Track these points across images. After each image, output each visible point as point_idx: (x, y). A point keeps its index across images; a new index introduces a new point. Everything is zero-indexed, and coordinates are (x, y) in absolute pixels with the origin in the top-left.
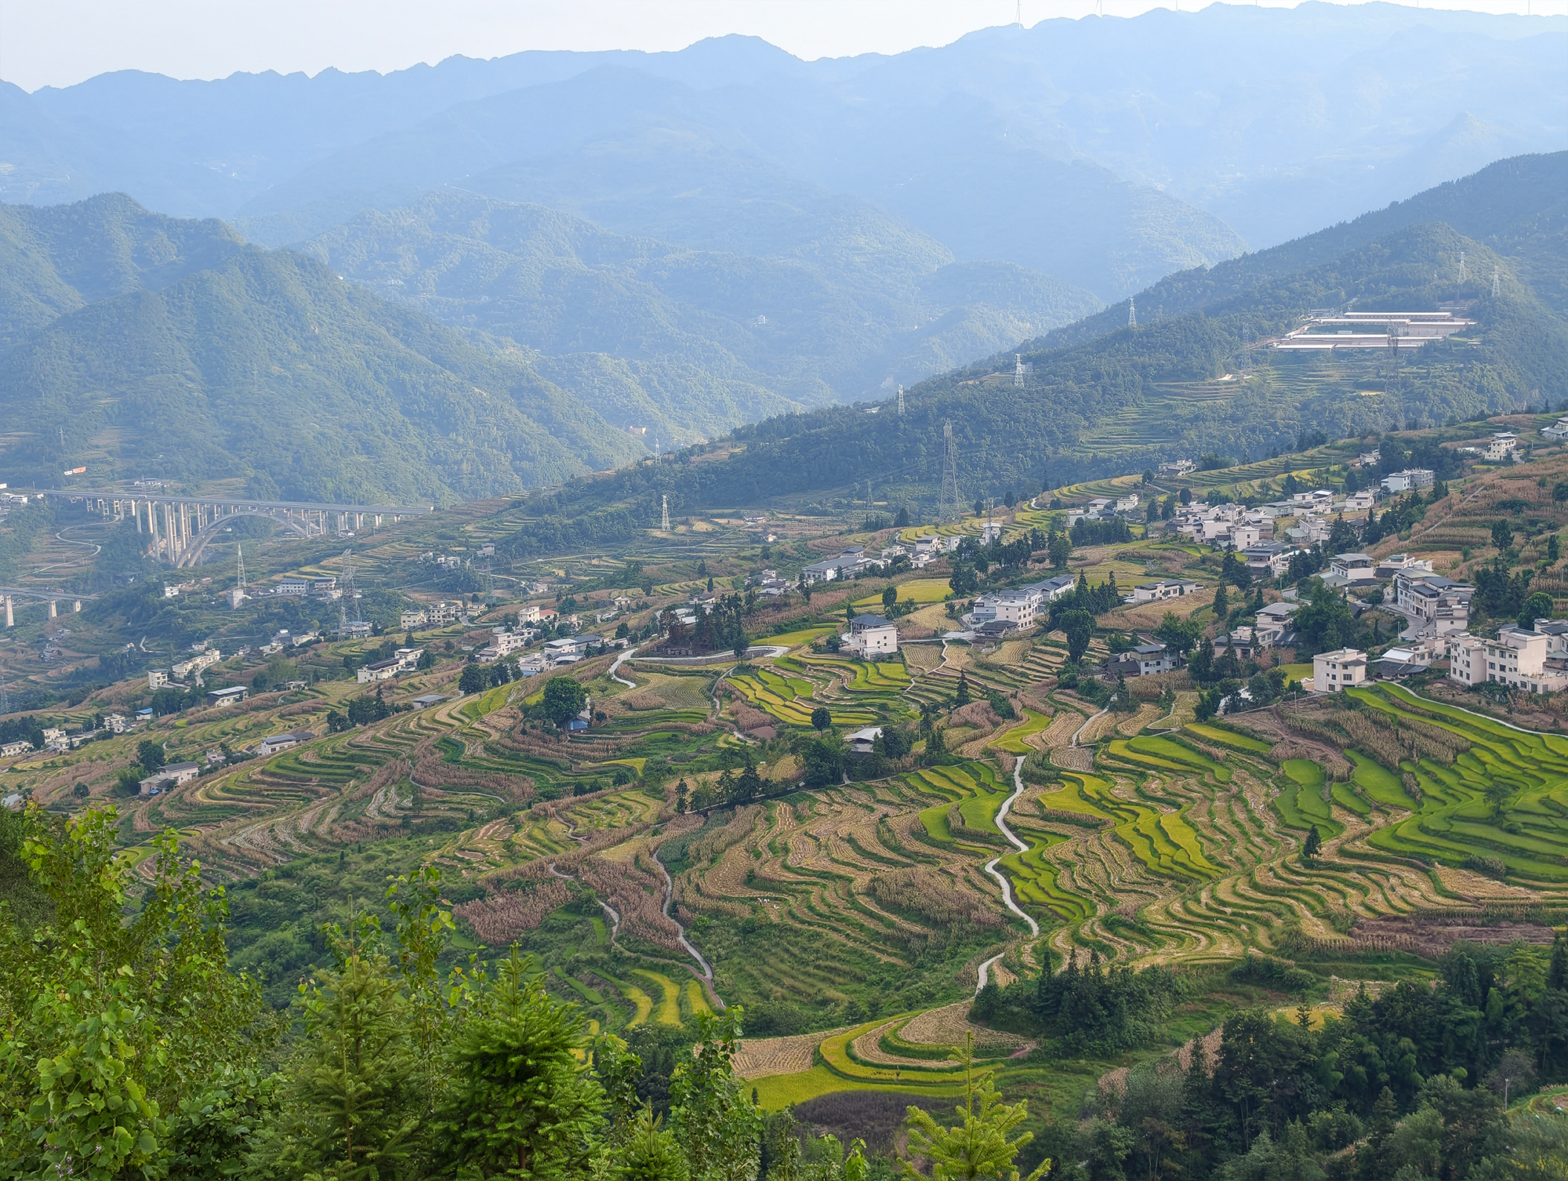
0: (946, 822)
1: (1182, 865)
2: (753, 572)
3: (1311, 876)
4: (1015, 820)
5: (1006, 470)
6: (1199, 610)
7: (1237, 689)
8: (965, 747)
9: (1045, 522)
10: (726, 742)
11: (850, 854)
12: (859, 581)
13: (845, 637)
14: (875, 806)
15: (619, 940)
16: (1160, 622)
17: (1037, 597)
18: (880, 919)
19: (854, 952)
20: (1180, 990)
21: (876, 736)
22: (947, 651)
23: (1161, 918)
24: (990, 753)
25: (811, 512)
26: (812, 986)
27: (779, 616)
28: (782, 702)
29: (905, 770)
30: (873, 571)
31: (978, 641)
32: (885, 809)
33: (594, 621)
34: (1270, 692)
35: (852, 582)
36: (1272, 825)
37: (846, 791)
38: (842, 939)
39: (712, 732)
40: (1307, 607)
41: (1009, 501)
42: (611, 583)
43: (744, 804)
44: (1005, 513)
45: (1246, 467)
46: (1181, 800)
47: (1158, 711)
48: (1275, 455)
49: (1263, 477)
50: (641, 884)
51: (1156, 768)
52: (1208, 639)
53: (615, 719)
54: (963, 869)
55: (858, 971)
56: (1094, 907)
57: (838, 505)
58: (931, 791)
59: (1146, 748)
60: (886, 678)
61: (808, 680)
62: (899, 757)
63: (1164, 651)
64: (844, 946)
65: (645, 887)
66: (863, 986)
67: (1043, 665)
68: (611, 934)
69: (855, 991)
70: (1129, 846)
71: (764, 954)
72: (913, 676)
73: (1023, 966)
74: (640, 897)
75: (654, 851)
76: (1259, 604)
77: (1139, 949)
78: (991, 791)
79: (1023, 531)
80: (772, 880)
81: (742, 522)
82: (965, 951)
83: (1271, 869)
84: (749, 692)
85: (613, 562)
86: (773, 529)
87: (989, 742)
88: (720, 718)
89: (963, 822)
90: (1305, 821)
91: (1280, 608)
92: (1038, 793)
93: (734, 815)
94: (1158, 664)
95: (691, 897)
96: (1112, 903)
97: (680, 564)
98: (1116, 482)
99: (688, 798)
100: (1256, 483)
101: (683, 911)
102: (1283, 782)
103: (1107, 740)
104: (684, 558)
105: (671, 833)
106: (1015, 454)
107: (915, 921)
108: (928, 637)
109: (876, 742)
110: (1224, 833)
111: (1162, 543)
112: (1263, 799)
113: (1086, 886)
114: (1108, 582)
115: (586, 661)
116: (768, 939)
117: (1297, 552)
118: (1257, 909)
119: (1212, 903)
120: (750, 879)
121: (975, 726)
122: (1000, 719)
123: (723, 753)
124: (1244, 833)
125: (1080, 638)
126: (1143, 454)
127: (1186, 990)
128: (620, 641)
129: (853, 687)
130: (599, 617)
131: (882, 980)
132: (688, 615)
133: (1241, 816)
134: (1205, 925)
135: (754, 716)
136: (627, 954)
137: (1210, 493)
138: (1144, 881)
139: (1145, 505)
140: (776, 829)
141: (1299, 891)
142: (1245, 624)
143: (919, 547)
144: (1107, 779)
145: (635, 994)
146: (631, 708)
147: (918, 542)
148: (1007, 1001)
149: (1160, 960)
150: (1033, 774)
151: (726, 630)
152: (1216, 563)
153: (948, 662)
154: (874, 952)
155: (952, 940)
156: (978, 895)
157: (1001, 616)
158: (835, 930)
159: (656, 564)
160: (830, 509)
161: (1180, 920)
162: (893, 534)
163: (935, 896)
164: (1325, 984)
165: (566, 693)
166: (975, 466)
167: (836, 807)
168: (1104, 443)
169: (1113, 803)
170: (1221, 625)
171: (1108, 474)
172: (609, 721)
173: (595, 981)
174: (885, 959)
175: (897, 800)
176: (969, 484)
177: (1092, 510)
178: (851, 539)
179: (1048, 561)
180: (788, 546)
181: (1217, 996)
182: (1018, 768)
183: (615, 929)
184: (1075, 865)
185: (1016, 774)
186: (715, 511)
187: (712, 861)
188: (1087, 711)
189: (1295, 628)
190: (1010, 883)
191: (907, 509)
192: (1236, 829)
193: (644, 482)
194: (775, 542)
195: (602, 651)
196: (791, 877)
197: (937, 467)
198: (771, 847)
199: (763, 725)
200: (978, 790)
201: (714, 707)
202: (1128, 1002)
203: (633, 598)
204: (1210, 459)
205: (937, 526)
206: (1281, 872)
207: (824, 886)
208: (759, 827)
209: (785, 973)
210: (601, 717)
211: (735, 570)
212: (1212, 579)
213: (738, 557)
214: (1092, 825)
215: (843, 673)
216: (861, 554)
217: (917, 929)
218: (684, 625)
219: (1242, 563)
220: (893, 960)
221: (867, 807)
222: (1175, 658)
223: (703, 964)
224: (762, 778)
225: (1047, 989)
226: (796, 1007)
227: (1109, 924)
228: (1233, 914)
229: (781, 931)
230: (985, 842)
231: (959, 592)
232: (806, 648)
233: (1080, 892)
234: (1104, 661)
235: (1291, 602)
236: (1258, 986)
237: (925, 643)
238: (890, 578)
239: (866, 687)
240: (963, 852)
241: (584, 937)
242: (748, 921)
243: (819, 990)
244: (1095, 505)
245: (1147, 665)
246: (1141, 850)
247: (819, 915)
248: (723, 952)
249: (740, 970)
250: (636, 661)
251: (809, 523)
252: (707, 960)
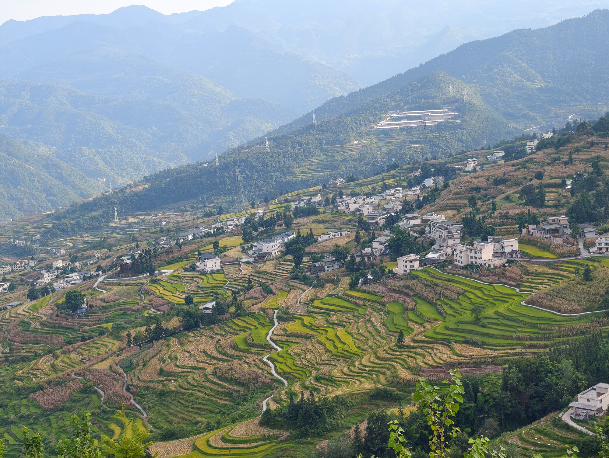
0: (245, 341)
1: (347, 351)
2: (156, 239)
3: (401, 352)
4: (275, 337)
5: (265, 187)
6: (349, 242)
7: (366, 274)
8: (252, 308)
9: (282, 209)
10: (148, 313)
11: (204, 358)
12: (203, 239)
13: (197, 264)
14: (214, 336)
15: (104, 403)
16: (332, 248)
17: (280, 241)
18: (219, 385)
19: (208, 400)
20: (349, 405)
21: (213, 306)
22: (243, 267)
23: (339, 375)
24: (263, 310)
25: (181, 211)
26: (191, 416)
27: (168, 257)
28: (171, 294)
29: (226, 319)
30: (208, 235)
31: (255, 262)
32: (219, 337)
33: (87, 265)
34: (380, 275)
35: (199, 240)
36: (384, 331)
37: (201, 331)
38: (203, 395)
39: (141, 309)
40: (394, 238)
41: (266, 201)
42: (93, 247)
43: (157, 340)
44: (264, 206)
45: (366, 180)
46: (345, 324)
47: (334, 286)
48: (377, 174)
49: (373, 184)
50: (113, 378)
51: (334, 311)
52: (353, 254)
53: (98, 307)
54: (254, 360)
55: (210, 408)
56: (311, 372)
57: (192, 207)
58: (238, 328)
59: (329, 302)
60: (217, 280)
61: (183, 284)
62: (224, 314)
63: (335, 260)
64: (204, 398)
65: (115, 379)
66: (213, 415)
67: (284, 270)
68: (101, 401)
69: (210, 417)
70: (324, 345)
71: (169, 404)
72: (228, 279)
73: (281, 400)
74: (113, 384)
75: (118, 364)
76: (374, 238)
77: (330, 388)
78: (264, 326)
79: (272, 213)
80: (170, 372)
81: (151, 217)
82: (257, 396)
83: (384, 350)
84: (157, 291)
85: (94, 238)
86: (164, 219)
87: (262, 305)
88: (144, 303)
89: (253, 340)
90: (398, 328)
91: (382, 239)
92: (284, 325)
93: (153, 345)
94: (333, 266)
95: (135, 382)
96: (318, 370)
97: (124, 237)
98: (311, 189)
99: (132, 339)
100: (370, 186)
101: (132, 389)
102: (387, 313)
103: (312, 300)
104: (126, 234)
105: (125, 355)
106: (268, 180)
107: (234, 385)
108: (234, 261)
109: (213, 308)
110: (364, 336)
111: (332, 214)
112: (380, 320)
113: (307, 364)
114: (309, 233)
115: (84, 282)
116: (171, 398)
117: (388, 215)
118: (379, 368)
119: (360, 367)
120: (161, 372)
121: (256, 298)
122: (266, 295)
123: (146, 318)
124: (372, 336)
125: (299, 258)
126: (323, 177)
127: (351, 405)
128: (98, 273)
129: (203, 285)
130: (88, 263)
131: (221, 411)
132: (128, 259)
133: (371, 329)
134: (358, 376)
135: (160, 301)
136: (109, 409)
137: (351, 192)
138: (331, 359)
139: (324, 199)
140: (172, 349)
141: (396, 358)
142: (368, 247)
143: (228, 223)
144: (313, 317)
145: (113, 426)
146: (105, 301)
147: (228, 221)
148: (275, 416)
149: (340, 393)
150: (282, 317)
151: (145, 265)
152: (355, 221)
153: (243, 272)
154: (217, 400)
155: (251, 392)
156: (261, 371)
157: (265, 250)
158: (199, 391)
159: (113, 238)
160: (189, 209)
161: (347, 375)
162: (217, 218)
163: (242, 373)
164: (409, 397)
165: (75, 297)
166: (251, 187)
167: (197, 338)
168: (306, 173)
169: (317, 327)
170: (358, 248)
171: (308, 186)
172: (95, 308)
173: (95, 422)
174: (222, 402)
175: (223, 333)
176: (249, 194)
177: (302, 202)
178: (198, 221)
179: (284, 225)
180: (171, 225)
181: (364, 406)
182: (275, 315)
183: (102, 399)
184: (302, 355)
185: (275, 318)
186: (137, 213)
187: (144, 365)
188: (303, 288)
189: (389, 247)
190: (274, 365)
191: (223, 207)
192: (369, 334)
193: (106, 202)
194: (166, 225)
195: (90, 277)
196: (179, 370)
197: (235, 188)
198: (170, 357)
199: (164, 305)
200: (259, 326)
201: (142, 298)
202: (327, 412)
203: (103, 253)
204: (350, 177)
205: (236, 213)
206: (388, 351)
207: (194, 373)
208: (164, 349)
209: (179, 412)
210: (91, 306)
211: (148, 238)
212: (354, 229)
213: (149, 232)
214: (308, 337)
215: (197, 280)
216: (203, 228)
217: (235, 388)
218: (126, 264)
219: (366, 221)
220: (225, 402)
221: (211, 337)
222: (339, 263)
223: (142, 411)
224: (164, 328)
225: (292, 409)
226: (184, 426)
227: (317, 379)
228: (370, 370)
229: (176, 394)
230: (263, 348)
231: (246, 241)
232: (181, 270)
233: (304, 367)
234: (310, 266)
235: (387, 236)
236: (382, 400)
237: (233, 264)
238: (216, 237)
239: (208, 285)
240: (253, 353)
241: (89, 404)
242: (161, 391)
243: (194, 418)
244: (303, 200)
245: (328, 267)
246: (329, 346)
247: (193, 385)
248: (151, 405)
249: (159, 412)
250: (106, 281)
251: (180, 215)
252: (144, 409)
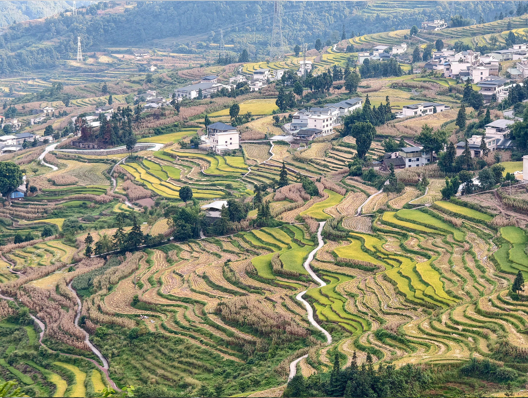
0: (270, 265)
1: (430, 297)
2: (140, 92)
3: (517, 305)
4: (317, 265)
5: (317, 24)
6: (446, 124)
7: (470, 178)
8: (284, 215)
9: (343, 61)
10: (120, 208)
11: (204, 286)
12: (213, 100)
13: (203, 138)
14: (222, 254)
15: (45, 342)
16: (420, 131)
17: (336, 112)
18: (224, 330)
19: (206, 352)
20: (426, 381)
21: (223, 207)
22: (274, 149)
23: (415, 332)
24: (301, 220)
25: (181, 51)
26: (177, 375)
27: (158, 122)
28: (158, 182)
29: (243, 229)
30: (223, 93)
31: (295, 142)
32: (228, 256)
33: (29, 124)
34: (493, 180)
35: (208, 100)
36: (492, 271)
37: (202, 244)
38: (198, 344)
39: (110, 201)
40: (520, 123)
41: (318, 46)
42: (41, 97)
43: (132, 251)
44: (315, 54)
45: (481, 25)
46: (430, 253)
47: (417, 192)
48: (501, 18)
49: (493, 32)
50: (60, 304)
51: (414, 231)
52: (452, 144)
53: (43, 191)
54: (281, 298)
55: (208, 365)
56: (369, 324)
57: (200, 46)
58: (260, 245)
59: (408, 217)
60: (231, 166)
61: (177, 167)
62: (239, 221)
63: (422, 151)
64: (199, 348)
65: (63, 306)
66: (211, 376)
67: (339, 160)
68: (39, 338)
69: (206, 379)
70: (394, 284)
71: (144, 353)
72: (250, 166)
73: (320, 363)
74: (60, 313)
75: (70, 282)
76: (488, 120)
77: (399, 353)
78: (301, 245)
79: (327, 67)
80: (150, 303)
81: (133, 57)
82: (282, 353)
83: (490, 300)
84: (136, 175)
85: (42, 83)
86: (154, 62)
87: (301, 212)
88: (116, 192)
89: (282, 266)
90: (514, 268)
91: (501, 123)
92: (333, 246)
93: (125, 258)
94: (418, 160)
95: (94, 314)
96: (381, 322)
97: (90, 85)
98: (392, 34)
99: (93, 246)
100: (488, 37)
101: (89, 324)
102: (500, 242)
103: (381, 211)
104: (92, 81)
105: (81, 270)
106: (323, 13)
107: (248, 332)
108: (261, 139)
109: (223, 211)
110: (459, 276)
111: (422, 77)
112: (486, 253)
113: (364, 310)
114: (385, 103)
115: (24, 151)
116: (147, 343)
117: (514, 85)
118: (479, 327)
119: (450, 323)
120: (135, 302)
121: (291, 201)
122: (308, 196)
123: (118, 216)
124: (473, 276)
125: (365, 141)
126: (411, 15)
127: (430, 381)
128: (47, 138)
129: (208, 172)
130: (32, 121)
131: (224, 371)
132: (95, 120)
133: (471, 265)
134: (444, 337)
135: (140, 191)
136: (50, 351)
137: (456, 44)
138: (403, 307)
139: (411, 51)
140: (154, 268)
141: (508, 315)
142: (478, 134)
143: (256, 77)
144: (381, 238)
145: (55, 378)
146: (54, 184)
147: (255, 73)
148: (309, 387)
149: (413, 361)
150: (330, 234)
151: (121, 132)
152: (459, 91)
153: (274, 157)
154: (219, 353)
155: (273, 346)
156: (290, 315)
157: (311, 125)
158: (193, 337)
159: (73, 85)
160: (194, 49)
161: (428, 334)
162: (238, 68)
163: (262, 316)
164: (523, 378)
165: (9, 173)
166: (295, 21)
167: (195, 254)
168: (385, 7)
169: (385, 254)
170: (461, 134)
171: (386, 28)
172: (39, 193)
173: (28, 369)
174: (226, 357)
175: (237, 250)
176: (290, 34)
177: (375, 53)
178: (208, 70)
179: (344, 88)
180: (164, 74)
181: (451, 385)
182: (320, 230)
183: (42, 334)
184: (357, 296)
185: (319, 233)
186: (114, 49)
187: (110, 289)
188: (368, 191)
189: (512, 137)
190: (313, 307)
191: (248, 50)
192: (468, 273)
193: (65, 27)
194: (156, 71)
195: (34, 144)
196: (164, 301)
197: (269, 21)
198: (150, 281)
199: (145, 197)
200: (293, 245)
201: (112, 184)
202: (391, 388)
203: (56, 108)
204: (456, 20)
205: (268, 62)
206: (497, 302)
207: (186, 308)
208: (142, 267)
209: (158, 366)
210: (33, 189)
211: (128, 90)
212: (456, 103)
213: (130, 81)
214: (370, 269)
215: (201, 162)
216: (215, 81)
217: (249, 337)
218: (91, 128)
219: (476, 92)
220: (232, 358)
221: (216, 254)
222: (429, 156)
223: (102, 359)
224: (145, 234)
225: (336, 379)
226: (165, 389)
227: (380, 336)
228: (464, 330)
229: (156, 338)
230: (296, 280)
231: (282, 108)
232: (176, 145)
233: (360, 314)
234: (381, 157)
235: (509, 119)
236: (479, 378)
237: (259, 143)
238: (235, 97)
239: (217, 173)
240: (281, 286)
241: (20, 340)
242: (133, 331)
243: (182, 378)
244: (377, 50)
245: (410, 161)
246: (403, 286)
247: (183, 327)
248: (116, 351)
249: (128, 363)
250: (58, 152)
251: (180, 58)
252: (105, 357)
